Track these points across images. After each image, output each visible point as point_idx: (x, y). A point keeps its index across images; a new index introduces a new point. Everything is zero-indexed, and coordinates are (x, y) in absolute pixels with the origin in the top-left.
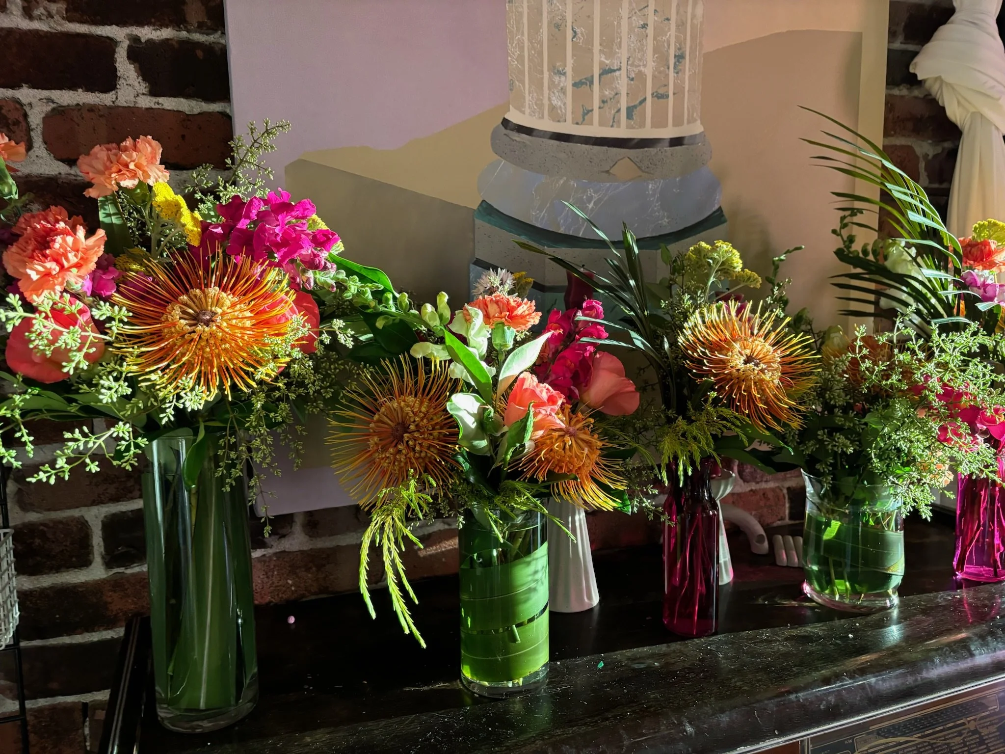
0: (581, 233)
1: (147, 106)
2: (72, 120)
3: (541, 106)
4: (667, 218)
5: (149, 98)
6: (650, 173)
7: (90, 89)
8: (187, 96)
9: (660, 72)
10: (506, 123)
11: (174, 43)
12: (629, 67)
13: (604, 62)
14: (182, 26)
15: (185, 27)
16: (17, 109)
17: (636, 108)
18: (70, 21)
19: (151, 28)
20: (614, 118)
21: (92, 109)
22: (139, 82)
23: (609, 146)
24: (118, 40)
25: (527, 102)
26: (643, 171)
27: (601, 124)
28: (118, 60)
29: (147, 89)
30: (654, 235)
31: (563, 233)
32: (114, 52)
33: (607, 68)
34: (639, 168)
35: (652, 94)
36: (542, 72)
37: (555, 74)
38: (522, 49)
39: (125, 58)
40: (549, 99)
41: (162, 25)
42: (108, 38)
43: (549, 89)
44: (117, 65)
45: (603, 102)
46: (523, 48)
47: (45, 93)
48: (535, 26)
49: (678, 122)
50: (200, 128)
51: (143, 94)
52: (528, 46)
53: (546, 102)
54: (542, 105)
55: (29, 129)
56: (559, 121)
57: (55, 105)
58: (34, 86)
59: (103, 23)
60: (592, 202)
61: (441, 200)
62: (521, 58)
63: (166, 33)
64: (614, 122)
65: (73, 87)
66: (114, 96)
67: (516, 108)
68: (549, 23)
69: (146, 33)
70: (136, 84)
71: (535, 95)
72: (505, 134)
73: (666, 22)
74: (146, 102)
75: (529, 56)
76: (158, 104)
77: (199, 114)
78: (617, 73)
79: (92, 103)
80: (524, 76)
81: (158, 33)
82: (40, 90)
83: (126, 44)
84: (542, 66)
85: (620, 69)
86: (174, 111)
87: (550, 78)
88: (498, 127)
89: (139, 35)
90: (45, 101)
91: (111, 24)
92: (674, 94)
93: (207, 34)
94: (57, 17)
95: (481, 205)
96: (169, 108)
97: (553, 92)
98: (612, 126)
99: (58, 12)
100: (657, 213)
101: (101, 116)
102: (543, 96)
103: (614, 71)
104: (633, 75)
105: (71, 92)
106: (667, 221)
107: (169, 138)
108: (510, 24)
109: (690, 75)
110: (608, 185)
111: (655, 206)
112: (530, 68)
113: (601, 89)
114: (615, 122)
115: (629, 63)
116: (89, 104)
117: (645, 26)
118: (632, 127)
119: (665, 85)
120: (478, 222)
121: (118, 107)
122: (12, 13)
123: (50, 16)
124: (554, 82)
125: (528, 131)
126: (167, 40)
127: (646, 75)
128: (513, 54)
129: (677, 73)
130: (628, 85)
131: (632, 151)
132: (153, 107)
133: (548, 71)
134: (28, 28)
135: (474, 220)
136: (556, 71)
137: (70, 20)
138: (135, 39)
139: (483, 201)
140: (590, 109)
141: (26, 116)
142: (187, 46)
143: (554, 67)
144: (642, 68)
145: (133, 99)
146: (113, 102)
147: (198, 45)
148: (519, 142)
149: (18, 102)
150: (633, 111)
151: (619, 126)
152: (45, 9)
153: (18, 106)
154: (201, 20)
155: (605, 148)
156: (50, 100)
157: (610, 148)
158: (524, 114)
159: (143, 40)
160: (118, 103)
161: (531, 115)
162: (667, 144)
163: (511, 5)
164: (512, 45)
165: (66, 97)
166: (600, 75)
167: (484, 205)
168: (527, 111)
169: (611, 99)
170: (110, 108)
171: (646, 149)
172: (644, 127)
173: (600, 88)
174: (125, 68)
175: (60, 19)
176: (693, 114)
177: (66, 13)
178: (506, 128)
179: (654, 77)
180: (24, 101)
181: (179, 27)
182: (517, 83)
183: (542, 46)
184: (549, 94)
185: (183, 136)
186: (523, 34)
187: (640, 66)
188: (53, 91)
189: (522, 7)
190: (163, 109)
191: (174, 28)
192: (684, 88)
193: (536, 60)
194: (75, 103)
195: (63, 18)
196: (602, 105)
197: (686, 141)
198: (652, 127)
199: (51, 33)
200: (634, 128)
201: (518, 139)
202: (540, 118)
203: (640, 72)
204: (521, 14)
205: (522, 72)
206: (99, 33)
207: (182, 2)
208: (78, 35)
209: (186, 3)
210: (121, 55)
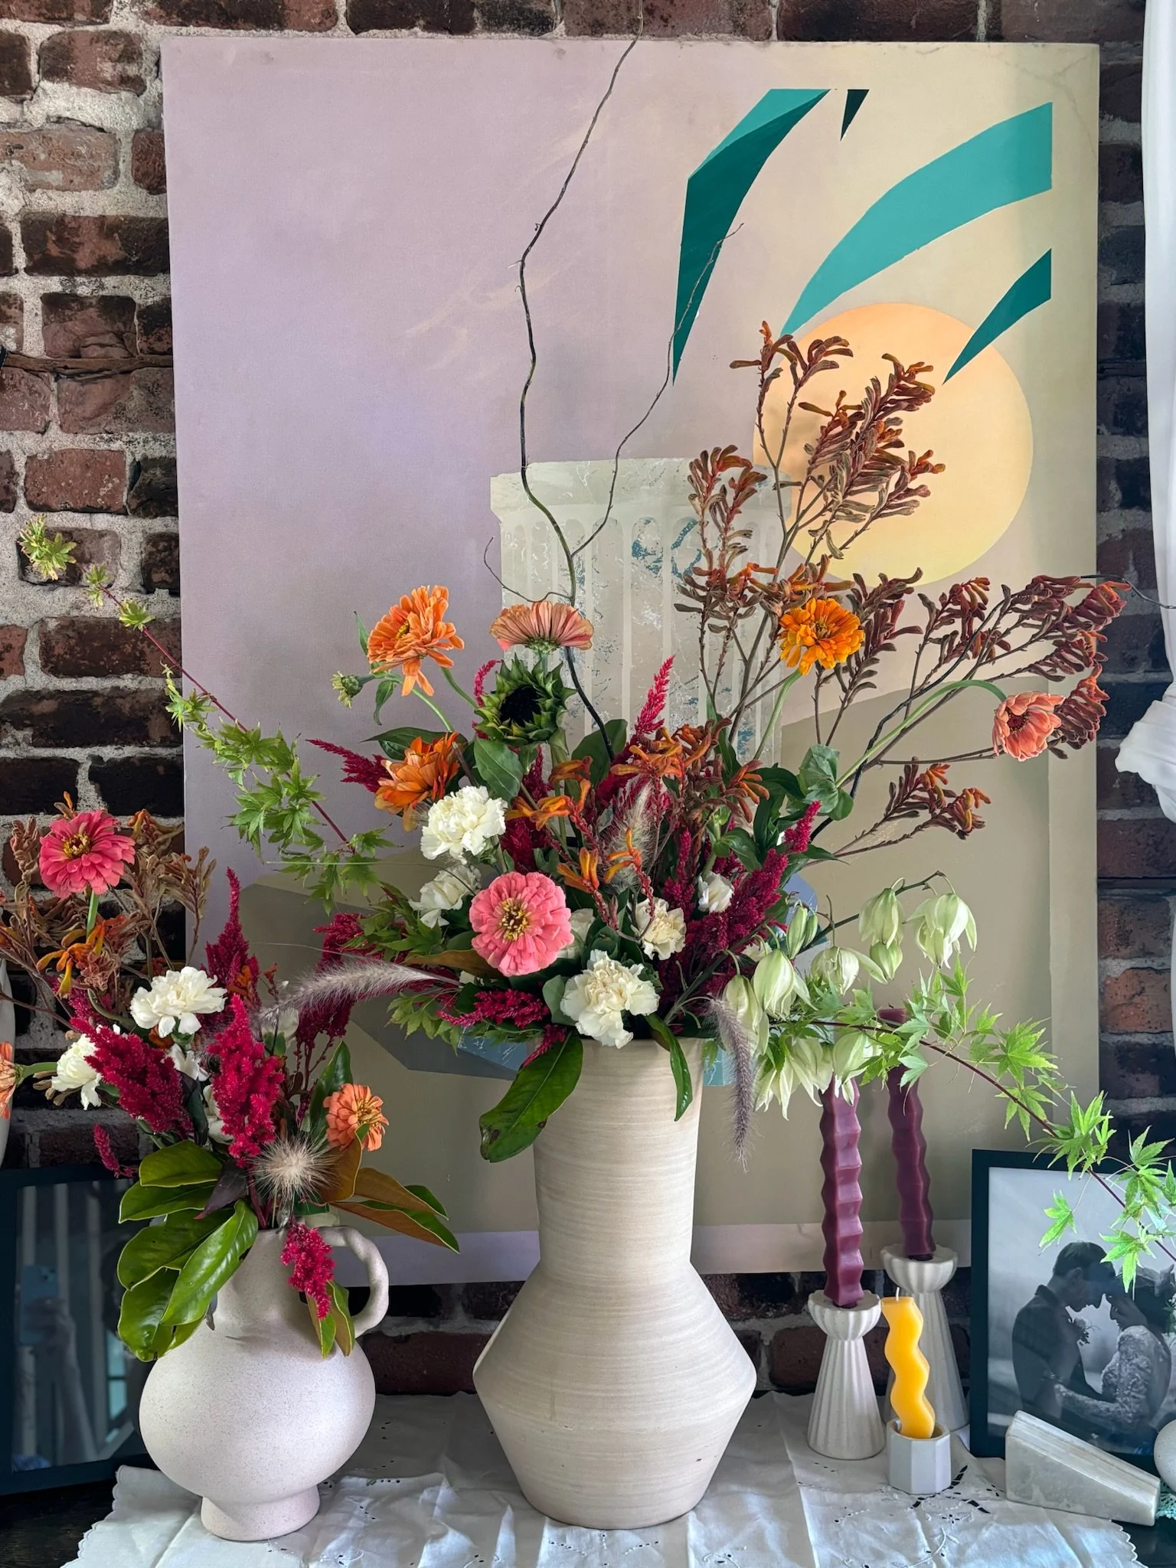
7: (51, 811)
11: (135, 761)
14: (144, 742)
15: (149, 745)
18: (35, 747)
19: (114, 746)
22: (99, 802)
24: (81, 761)
28: (80, 781)
29: (107, 809)
32: (75, 775)
39: (87, 779)
41: (125, 743)
42: (71, 760)
44: (78, 786)
59: (66, 746)
63: (129, 751)
69: (108, 752)
70: (96, 804)
73: (724, 694)
81: (121, 751)
83: (88, 765)
89: (102, 755)
90: (7, 826)
91: (75, 746)
93: (168, 749)
94: (24, 745)
99: (24, 739)
117: (693, 701)
123: (17, 743)
126: (129, 758)
137: (36, 745)
138: (98, 759)
142: (149, 762)
147: (161, 760)
152: (13, 736)
154: (164, 735)
156: (11, 826)
159: (105, 760)
175: (26, 745)
177: (32, 739)
181: (142, 744)
188: (13, 816)
191: (136, 745)
195: (29, 744)
199: (17, 759)
206: (63, 756)
207: (147, 719)
208: (43, 759)
209: (150, 719)
210: (83, 775)
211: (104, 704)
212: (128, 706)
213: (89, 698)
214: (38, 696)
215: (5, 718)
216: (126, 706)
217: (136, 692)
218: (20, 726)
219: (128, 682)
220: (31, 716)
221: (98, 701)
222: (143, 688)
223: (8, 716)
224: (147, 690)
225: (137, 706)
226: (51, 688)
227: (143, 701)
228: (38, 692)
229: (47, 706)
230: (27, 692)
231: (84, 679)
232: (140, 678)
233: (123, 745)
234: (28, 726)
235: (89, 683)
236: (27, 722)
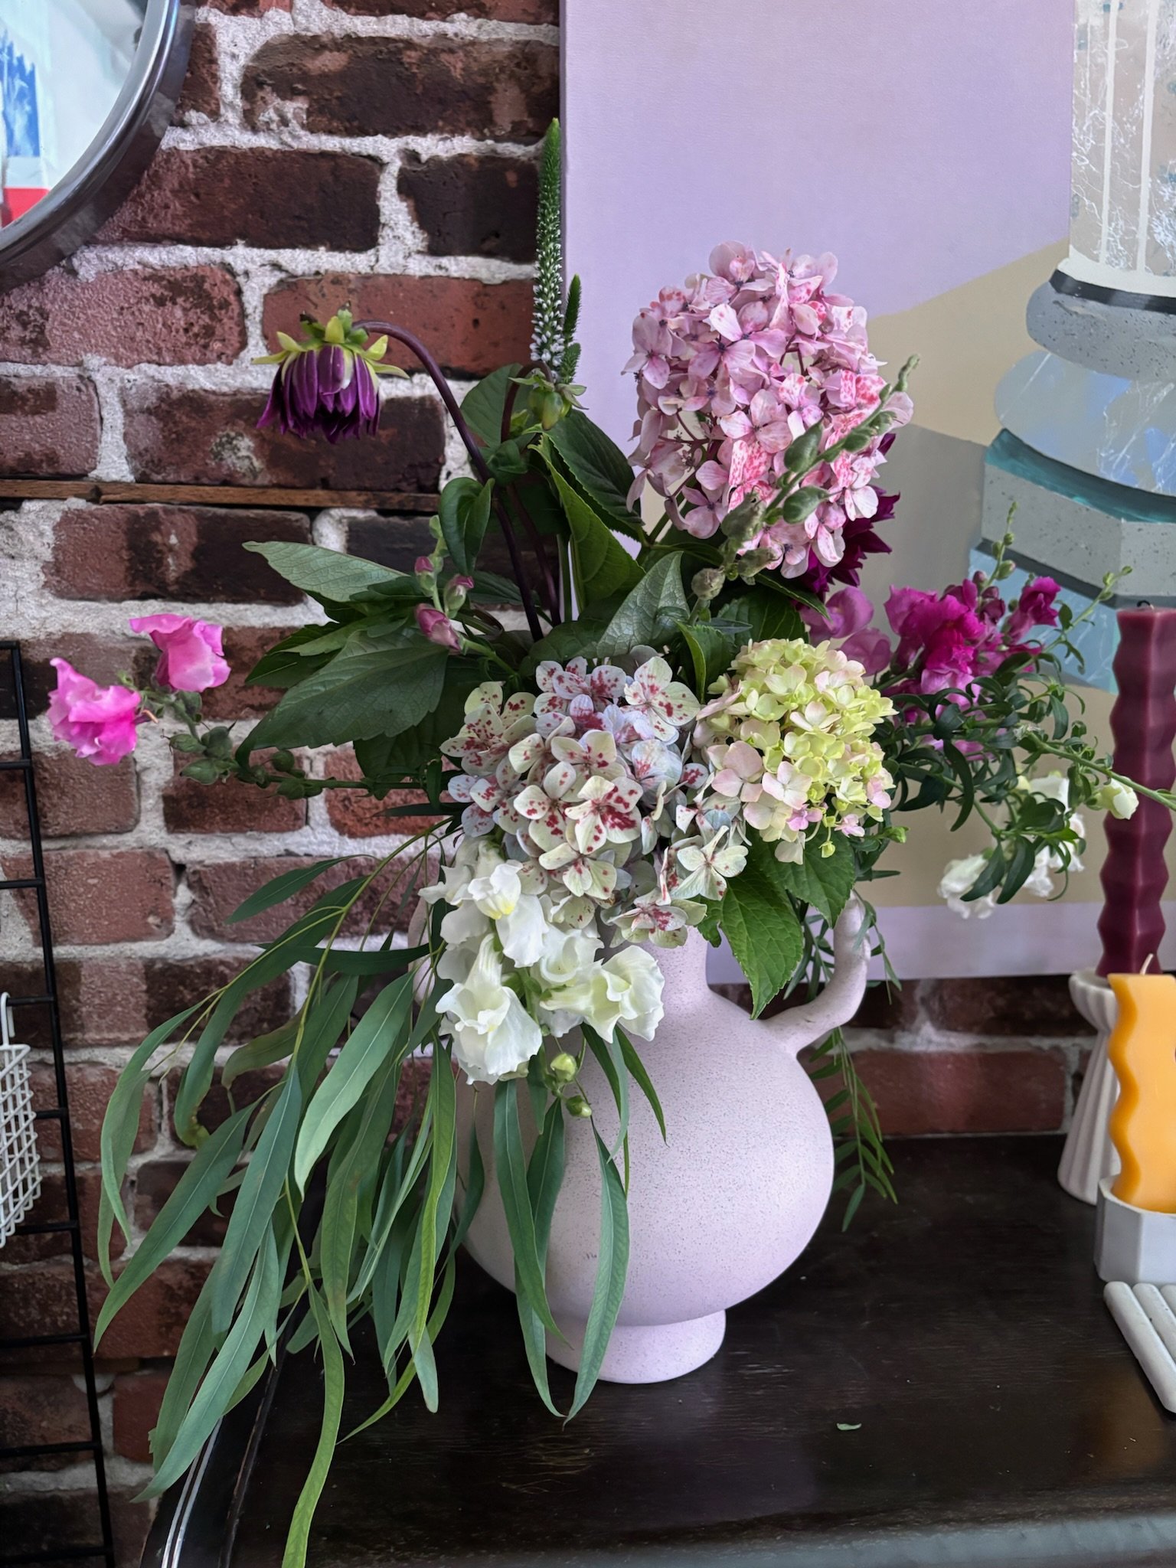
1: (422, 274)
2: (308, 299)
3: (1130, 244)
5: (428, 258)
7: (336, 246)
8: (489, 254)
10: (1059, 280)
11: (473, 161)
14: (486, 131)
15: (492, 132)
16: (225, 282)
18: (312, 132)
19: (438, 137)
21: (338, 279)
22: (413, 233)
24: (386, 159)
25: (1104, 239)
28: (383, 196)
29: (425, 243)
31: (1161, 492)
32: (375, 182)
36: (1138, 179)
37: (1164, 181)
38: (1100, 135)
39: (394, 191)
40: (1150, 229)
41: (457, 130)
42: (369, 157)
43: (1151, 211)
44: (381, 203)
46: (1103, 132)
47: (271, 254)
48: (1127, 90)
50: (503, 308)
51: (419, 252)
52: (1114, 128)
53: (1142, 237)
54: (1136, 242)
55: (243, 315)
56: (1166, 274)
57: (283, 275)
58: (254, 242)
59: (363, 132)
61: (924, 430)
62: (1096, 154)
63: (463, 145)
65: (311, 244)
66: (373, 259)
67: (1079, 249)
68: (1158, 83)
69: (430, 146)
70: (408, 236)
71: (1121, 222)
72: (1056, 302)
74: (420, 266)
75: (1114, 148)
76: (440, 267)
77: (505, 283)
79: (339, 269)
80: (1102, 190)
81: (448, 145)
82: (262, 250)
83: (395, 166)
84: (1139, 168)
86: (464, 279)
87: (1154, 192)
88: (1042, 288)
89: (419, 149)
90: (268, 268)
91: (375, 134)
93: (527, 144)
94: (293, 125)
95: (999, 437)
96: (456, 275)
97: (1158, 218)
99: (295, 116)
101: (350, 291)
102: (1137, 226)
105: (309, 252)
107: (453, 326)
108: (1079, 88)
112: (1113, 171)
116: (333, 272)
120: (992, 470)
121: (379, 275)
122: (226, 121)
123: (284, 122)
124: (1162, 197)
125: (1102, 295)
126: (461, 155)
128: (1082, 145)
132: (433, 273)
133: (1151, 175)
134: (250, 145)
135: (983, 467)
136: (1166, 176)
137: (312, 128)
138: (412, 156)
139: (1005, 430)
141: (239, 293)
142: (494, 165)
143: (1164, 168)
145: (401, 261)
146: (372, 268)
147: (510, 163)
148: (1083, 317)
149: (228, 268)
152: (277, 110)
153: (228, 277)
154: (517, 119)
156: (276, 266)
158: (1098, 261)
159: (424, 157)
160: (378, 269)
161: (1110, 263)
163: (1083, 51)
164: (1081, 129)
165: (300, 260)
167: (1005, 437)
168: (1104, 255)
170: (367, 277)
174: (393, 208)
175: (298, 128)
177: (308, 117)
178: (1059, 291)
180: (239, 267)
181: (482, 132)
182: (1087, 202)
183: (1140, 128)
184: (1150, 221)
185: (476, 322)
186: (1103, 108)
188: (282, 251)
189: (1106, 55)
190: (448, 277)
191: (473, 135)
193: (1126, 155)
194: (314, 269)
195: (303, 126)
199: (283, 153)
201: (1079, 310)
202: (1129, 268)
204: (1101, 69)
205: (1098, 180)
206: (356, 149)
207: (489, 89)
208: (324, 155)
209: (495, 90)
210: (388, 186)
211: (423, 62)
212: (460, 65)
213: (400, 51)
214: (314, 44)
215: (263, 78)
216: (456, 66)
217: (473, 43)
218: (287, 92)
219: (461, 26)
220: (305, 77)
221: (411, 56)
222: (484, 38)
223: (269, 75)
224: (489, 43)
225: (475, 67)
226: (338, 32)
227: (485, 59)
228: (315, 37)
229: (331, 62)
230: (297, 36)
231: (390, 18)
232: (479, 20)
233: (453, 133)
234: (300, 93)
235: (396, 26)
236: (300, 86)
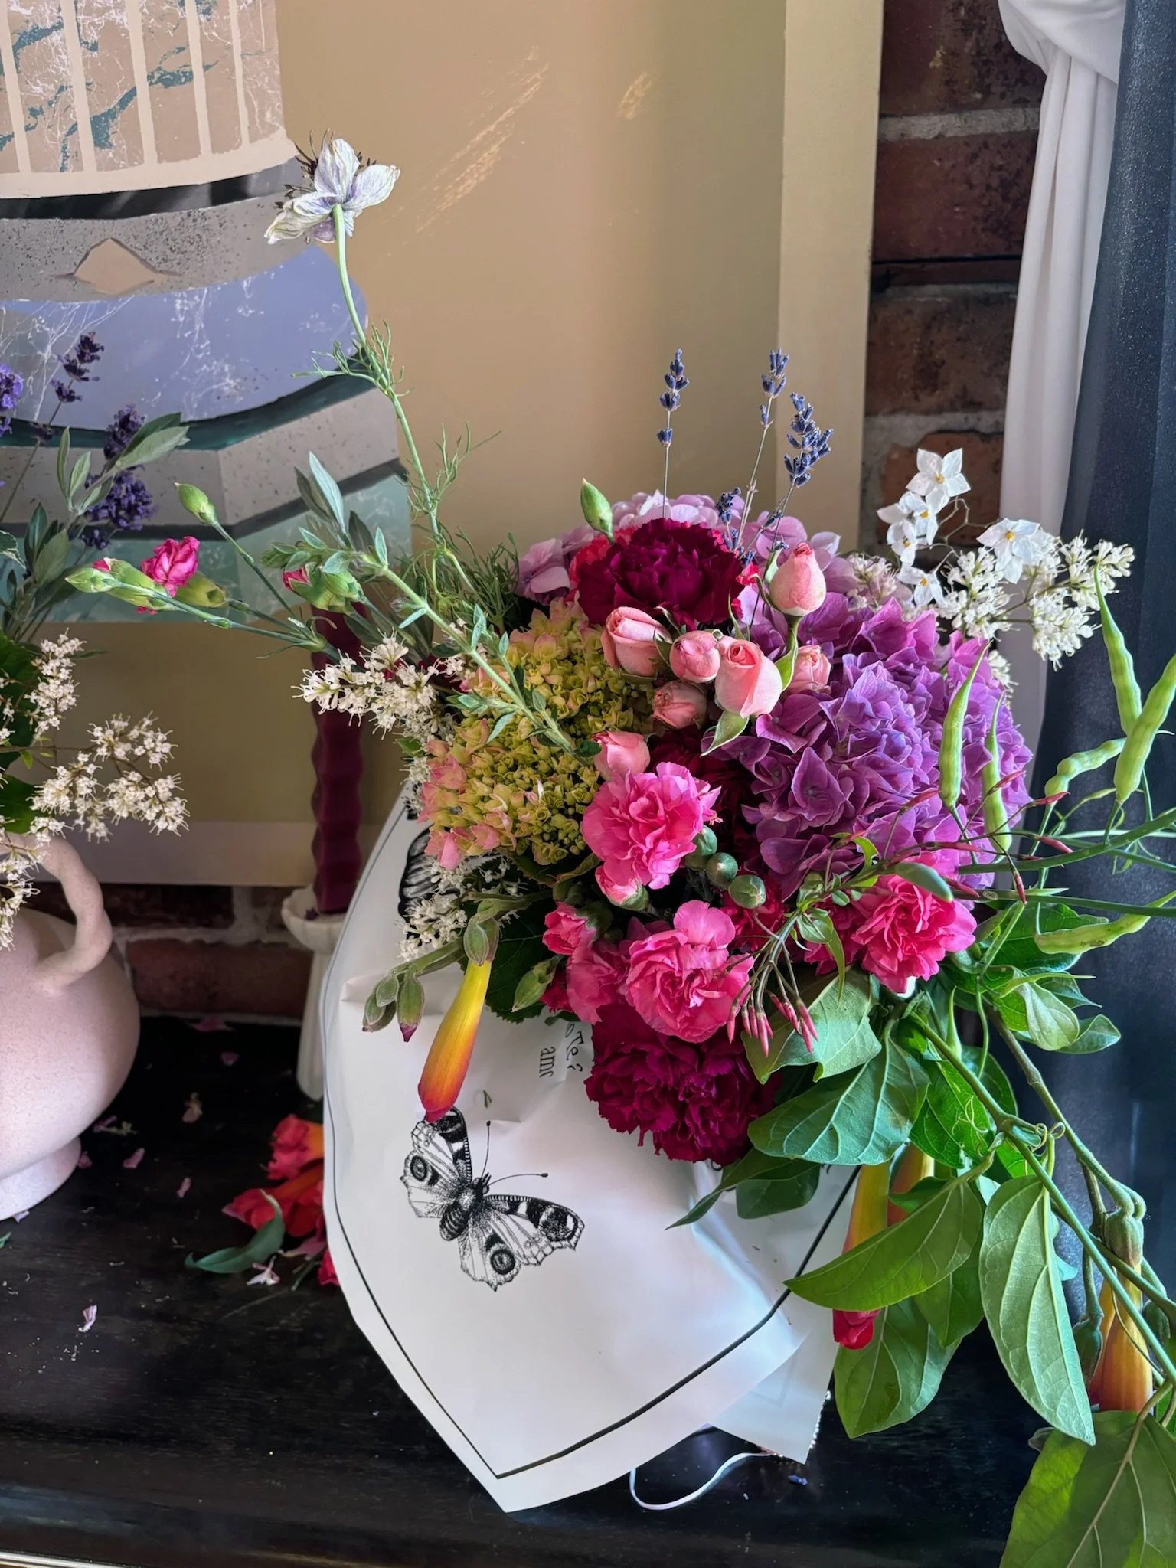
0: (37, 414)
4: (233, 377)
6: (174, 273)
9: (161, 18)
12: (81, 17)
13: (20, 13)
17: (114, 117)
20: (64, 148)
23: (63, 218)
26: (153, 269)
27: (36, 167)
30: (206, 416)
33: (29, 30)
34: (143, 261)
35: (150, 77)
45: (34, 113)
49: (224, 141)
60: (49, 347)
64: (66, 157)
78: (55, 37)
85: (59, 26)
92: (206, 68)
98: (62, 169)
100: (205, 367)
103: (47, 32)
104: (93, 36)
106: (232, 382)
109: (242, 13)
110: (78, 305)
111: (198, 351)
113: (23, 83)
114: (68, 158)
115: (79, 5)
118: (112, 166)
119: (181, 49)
127: (126, 32)
129: (207, 12)
130: (85, 63)
131: (119, 222)
140: (7, 134)
144: (114, 15)
150: (108, 127)
151: (79, 167)
155: (54, 222)
157: (69, 221)
162: (205, 197)
166: (16, 48)
169: (50, 104)
171: (153, 215)
172: (141, 162)
173: (20, 81)
176: (262, 113)
179: (148, 31)
187: (109, 8)
192: (230, 48)
196: (32, 121)
197: (252, 187)
198: (160, 161)
200: (114, 167)
203: (111, 25)
